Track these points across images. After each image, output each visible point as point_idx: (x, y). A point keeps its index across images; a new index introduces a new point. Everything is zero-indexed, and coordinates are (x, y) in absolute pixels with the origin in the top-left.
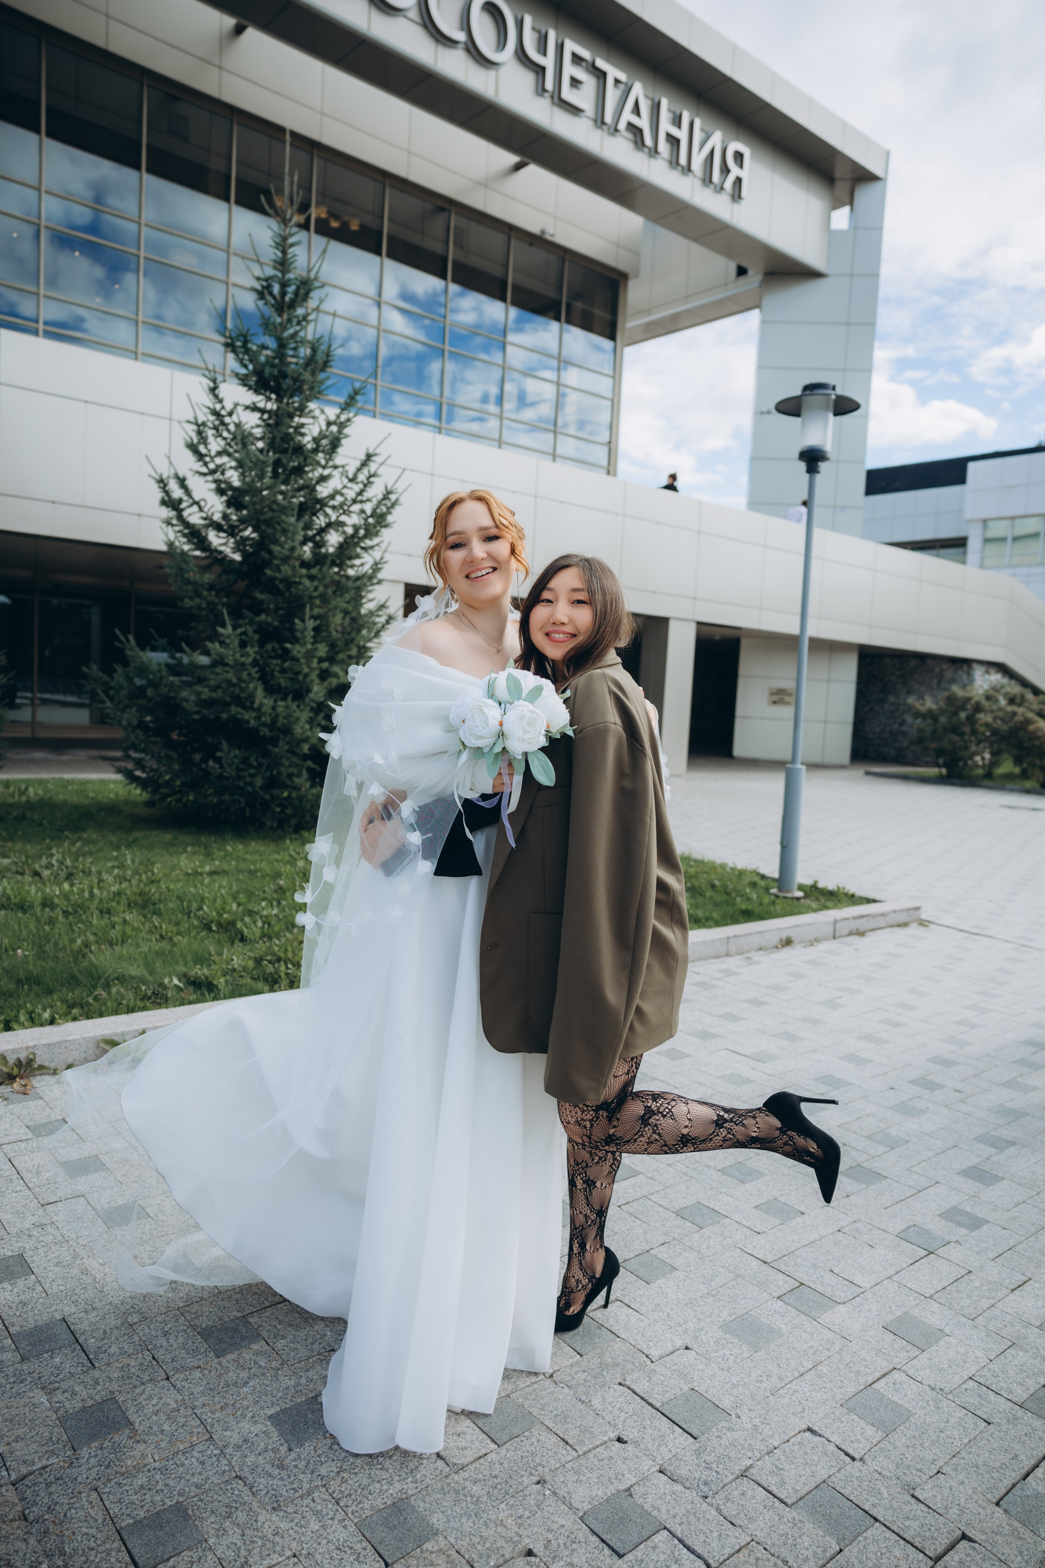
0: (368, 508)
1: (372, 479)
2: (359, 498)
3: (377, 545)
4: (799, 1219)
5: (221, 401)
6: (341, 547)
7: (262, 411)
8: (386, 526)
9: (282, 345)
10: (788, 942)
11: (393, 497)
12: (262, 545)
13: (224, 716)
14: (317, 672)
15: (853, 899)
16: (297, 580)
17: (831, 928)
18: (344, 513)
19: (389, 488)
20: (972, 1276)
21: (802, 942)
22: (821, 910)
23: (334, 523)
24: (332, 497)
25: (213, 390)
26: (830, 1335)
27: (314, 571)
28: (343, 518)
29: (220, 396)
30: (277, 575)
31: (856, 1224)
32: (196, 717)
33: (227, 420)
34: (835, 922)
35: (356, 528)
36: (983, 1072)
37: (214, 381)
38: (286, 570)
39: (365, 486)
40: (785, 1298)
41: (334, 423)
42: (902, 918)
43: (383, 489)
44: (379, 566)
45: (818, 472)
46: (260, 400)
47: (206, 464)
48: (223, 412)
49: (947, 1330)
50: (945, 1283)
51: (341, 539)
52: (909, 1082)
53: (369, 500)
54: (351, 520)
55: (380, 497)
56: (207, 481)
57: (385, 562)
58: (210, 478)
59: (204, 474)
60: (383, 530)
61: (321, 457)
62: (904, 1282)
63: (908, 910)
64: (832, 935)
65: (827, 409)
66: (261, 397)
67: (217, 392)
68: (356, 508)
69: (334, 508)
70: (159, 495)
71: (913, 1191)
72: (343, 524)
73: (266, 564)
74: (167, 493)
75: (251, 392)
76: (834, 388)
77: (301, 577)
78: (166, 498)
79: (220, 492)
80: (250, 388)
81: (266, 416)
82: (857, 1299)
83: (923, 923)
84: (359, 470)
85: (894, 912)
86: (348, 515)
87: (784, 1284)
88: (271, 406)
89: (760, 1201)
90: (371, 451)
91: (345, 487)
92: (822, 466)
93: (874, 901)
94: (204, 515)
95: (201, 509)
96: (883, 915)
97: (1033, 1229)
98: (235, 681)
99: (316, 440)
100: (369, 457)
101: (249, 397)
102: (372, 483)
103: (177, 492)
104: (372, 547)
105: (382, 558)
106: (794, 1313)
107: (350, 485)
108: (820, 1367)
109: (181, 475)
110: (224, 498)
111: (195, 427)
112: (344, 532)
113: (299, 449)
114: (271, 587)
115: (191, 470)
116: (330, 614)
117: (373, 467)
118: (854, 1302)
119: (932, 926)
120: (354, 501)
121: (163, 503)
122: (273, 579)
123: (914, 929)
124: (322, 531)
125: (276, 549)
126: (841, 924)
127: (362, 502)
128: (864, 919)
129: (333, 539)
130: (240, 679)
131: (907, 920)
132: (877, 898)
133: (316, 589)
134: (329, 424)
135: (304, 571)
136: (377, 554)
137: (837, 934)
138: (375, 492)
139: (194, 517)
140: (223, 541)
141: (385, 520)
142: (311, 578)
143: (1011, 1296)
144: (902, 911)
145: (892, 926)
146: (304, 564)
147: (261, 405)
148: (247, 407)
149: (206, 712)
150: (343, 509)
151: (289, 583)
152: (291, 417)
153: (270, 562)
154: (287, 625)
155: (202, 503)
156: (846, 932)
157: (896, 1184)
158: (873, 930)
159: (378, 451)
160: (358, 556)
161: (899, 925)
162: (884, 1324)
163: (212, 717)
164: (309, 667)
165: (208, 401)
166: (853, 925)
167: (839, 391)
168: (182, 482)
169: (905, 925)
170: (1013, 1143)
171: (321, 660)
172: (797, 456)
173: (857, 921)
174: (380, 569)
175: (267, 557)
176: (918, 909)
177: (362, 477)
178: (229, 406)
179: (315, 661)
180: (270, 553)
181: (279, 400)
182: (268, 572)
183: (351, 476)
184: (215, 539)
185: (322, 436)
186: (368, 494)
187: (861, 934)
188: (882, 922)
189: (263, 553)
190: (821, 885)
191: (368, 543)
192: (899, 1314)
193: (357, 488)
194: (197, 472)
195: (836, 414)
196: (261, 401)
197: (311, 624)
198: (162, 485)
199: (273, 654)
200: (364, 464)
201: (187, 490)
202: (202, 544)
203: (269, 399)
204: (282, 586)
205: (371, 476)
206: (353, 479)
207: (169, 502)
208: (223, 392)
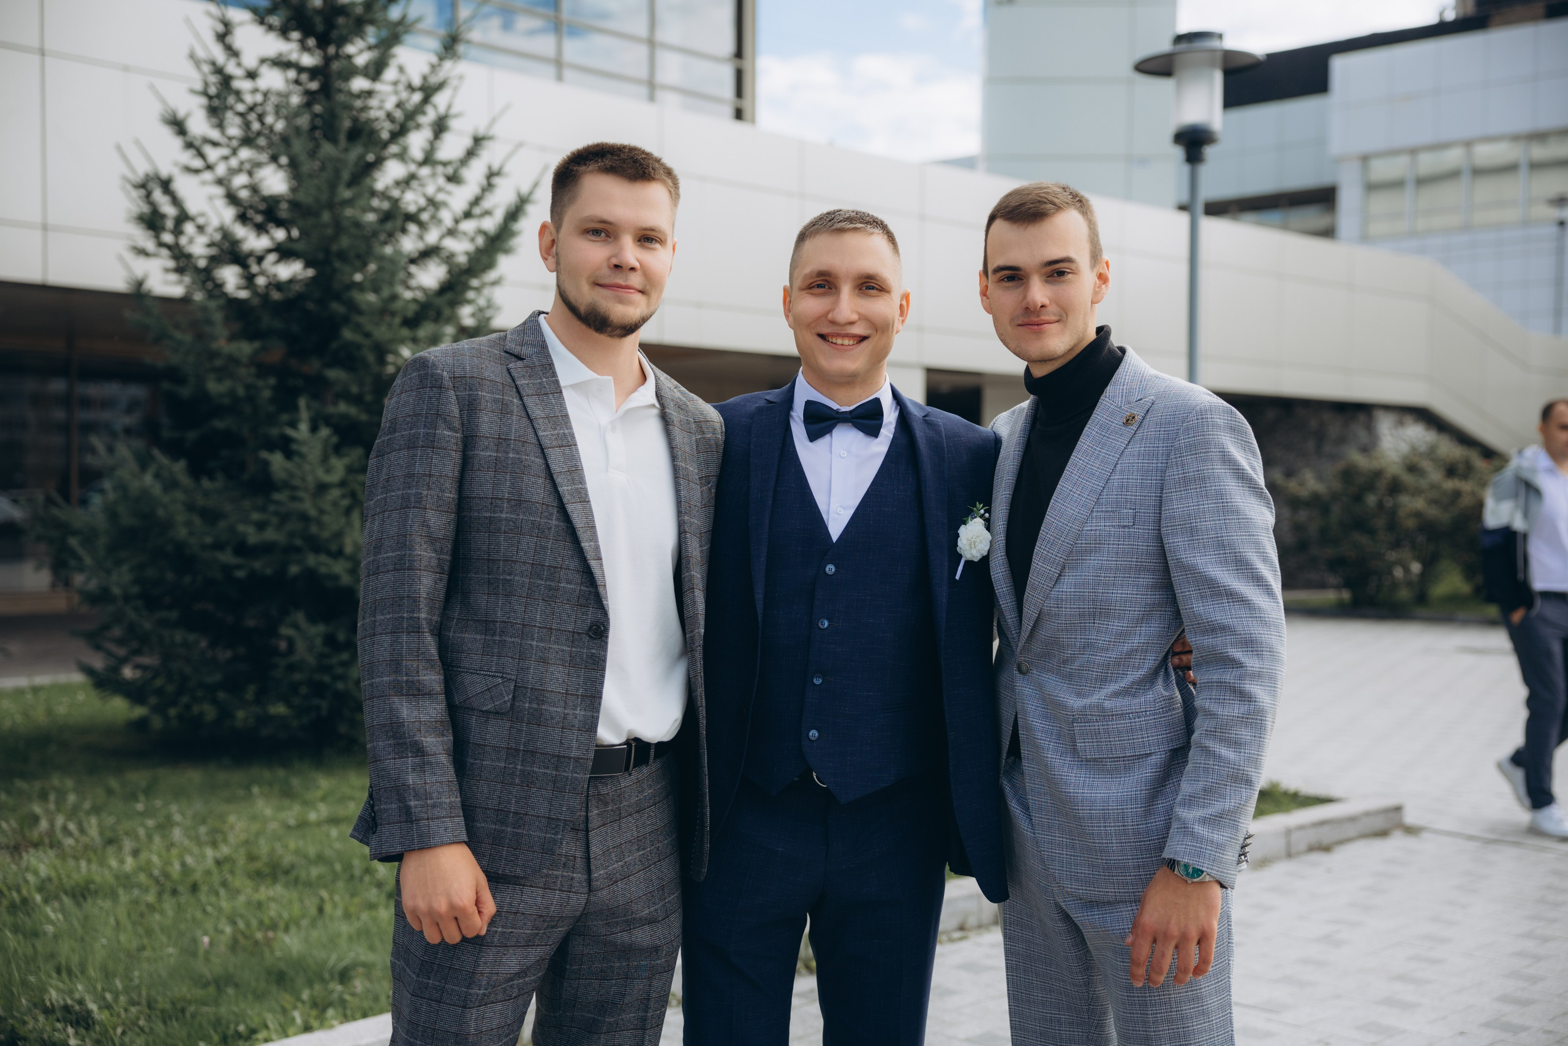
2: (477, 211)
3: (492, 280)
5: (232, 52)
7: (300, 69)
13: (294, 569)
17: (1283, 842)
25: (223, 36)
32: (240, 574)
33: (242, 84)
34: (1288, 832)
37: (224, 20)
42: (1379, 823)
45: (1203, 161)
46: (288, 48)
47: (201, 155)
48: (231, 68)
53: (487, 213)
54: (460, 248)
56: (204, 183)
58: (208, 176)
59: (197, 171)
63: (1385, 810)
64: (1285, 852)
66: (291, 45)
67: (228, 39)
68: (468, 226)
70: (138, 208)
72: (448, 252)
76: (1220, 36)
80: (271, 28)
81: (303, 77)
83: (1411, 831)
84: (462, 162)
85: (1361, 814)
88: (308, 60)
90: (481, 132)
92: (1209, 151)
93: (1328, 801)
94: (208, 240)
95: (200, 229)
96: (1343, 819)
98: (313, 512)
100: (478, 141)
101: (273, 45)
103: (168, 209)
107: (451, 187)
109: (164, 173)
111: (204, 101)
112: (452, 264)
114: (349, 359)
115: (176, 164)
119: (1423, 835)
120: (468, 215)
121: (145, 221)
123: (1396, 843)
124: (409, 263)
126: (1297, 834)
127: (479, 216)
128: (1325, 827)
129: (430, 276)
130: (322, 512)
131: (1385, 826)
132: (1331, 796)
137: (1292, 851)
138: (501, 200)
139: (199, 247)
141: (505, 241)
145: (1365, 837)
147: (294, 57)
148: (273, 62)
149: (257, 565)
152: (348, 76)
156: (1303, 846)
158: (1342, 843)
159: (491, 133)
161: (1375, 835)
163: (268, 571)
165: (218, 54)
166: (1312, 836)
168: (166, 185)
169: (1384, 834)
172: (1169, 138)
173: (1315, 830)
176: (1398, 808)
177: (474, 173)
178: (250, 61)
181: (322, 49)
182: (347, 334)
186: (486, 204)
187: (1326, 849)
188: (1351, 830)
191: (482, 279)
194: (188, 168)
195: (1226, 73)
196: (292, 50)
198: (143, 192)
200: (471, 153)
201: (176, 201)
202: (216, 289)
203: (304, 48)
204: (371, 358)
205: (492, 175)
206: (454, 179)
207: (152, 221)
208: (238, 40)
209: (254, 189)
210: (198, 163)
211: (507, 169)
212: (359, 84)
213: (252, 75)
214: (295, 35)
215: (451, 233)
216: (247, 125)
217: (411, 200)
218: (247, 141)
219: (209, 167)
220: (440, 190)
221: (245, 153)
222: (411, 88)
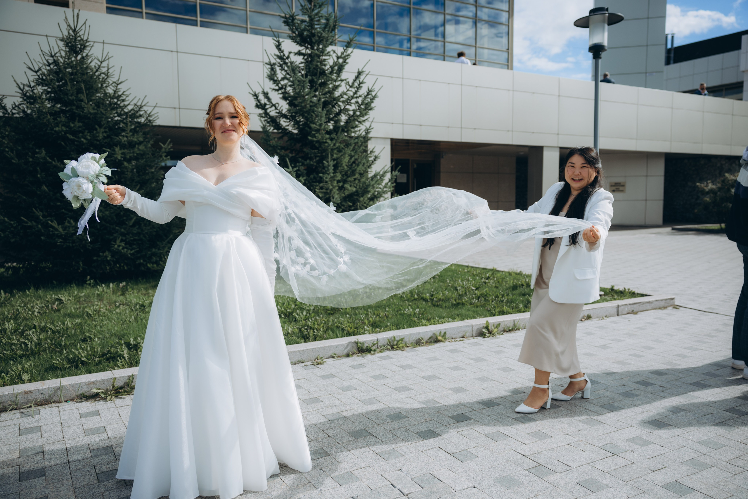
0: (360, 100)
1: (361, 85)
2: (355, 96)
3: (367, 119)
4: (549, 439)
5: (283, 52)
6: (347, 122)
7: (304, 55)
8: (371, 109)
9: (311, 19)
10: (589, 317)
11: (373, 94)
12: (306, 125)
14: (337, 188)
15: (633, 295)
16: (324, 141)
17: (615, 310)
18: (348, 104)
19: (370, 89)
20: (634, 465)
21: (597, 318)
22: (611, 300)
23: (343, 109)
24: (341, 96)
25: (278, 46)
26: (548, 485)
27: (334, 136)
28: (348, 107)
29: (282, 49)
30: (315, 139)
31: (579, 442)
33: (287, 61)
34: (618, 306)
35: (354, 111)
36: (681, 378)
37: (278, 41)
38: (319, 136)
39: (358, 89)
40: (530, 470)
41: (340, 57)
42: (662, 304)
43: (367, 90)
44: (369, 131)
45: (601, 58)
47: (277, 85)
48: (285, 58)
49: (610, 486)
50: (617, 467)
51: (347, 118)
52: (635, 382)
53: (360, 96)
54: (352, 107)
55: (366, 94)
56: (278, 94)
57: (372, 128)
58: (279, 92)
59: (277, 90)
60: (369, 111)
61: (334, 76)
62: (595, 466)
63: (666, 300)
64: (616, 313)
65: (604, 22)
66: (303, 48)
67: (280, 47)
68: (353, 101)
69: (343, 102)
70: (254, 102)
71: (616, 429)
72: (348, 110)
73: (309, 134)
74: (259, 101)
75: (298, 45)
76: (607, 10)
77: (326, 139)
78: (259, 104)
79: (285, 98)
80: (297, 43)
81: (306, 57)
82: (568, 472)
83: (676, 307)
84: (355, 81)
85: (656, 301)
86: (351, 105)
87: (531, 464)
88: (309, 52)
89: (531, 431)
90: (360, 70)
91: (348, 90)
93: (646, 295)
94: (278, 111)
95: (276, 109)
96: (649, 302)
97: (678, 447)
99: (332, 67)
100: (359, 73)
101: (296, 48)
102: (362, 87)
103: (263, 100)
104: (364, 121)
105: (370, 127)
106: (532, 475)
107: (350, 89)
108: (538, 497)
109: (265, 91)
110: (288, 101)
111: (269, 66)
112: (349, 114)
113: (323, 73)
114: (312, 145)
115: (270, 88)
116: (342, 157)
117: (362, 78)
118: (565, 473)
119: (681, 308)
120: (353, 97)
121: (257, 106)
122: (312, 141)
123: (670, 310)
124: (338, 114)
125: (313, 126)
126: (622, 307)
127: (356, 97)
128: (637, 305)
129: (344, 118)
131: (666, 305)
132: (648, 294)
133: (334, 145)
134: (338, 58)
135: (328, 136)
136: (367, 124)
137: (619, 314)
138: (363, 91)
139: (273, 113)
140: (287, 124)
141: (370, 106)
142: (332, 139)
143: (652, 474)
144: (662, 300)
145: (655, 309)
146: (329, 132)
147: (304, 51)
148: (296, 54)
150: (348, 102)
151: (320, 143)
152: (318, 56)
153: (311, 132)
154: (321, 165)
155: (277, 105)
156: (625, 312)
157: (608, 426)
158: (643, 311)
159: (364, 70)
160: (356, 126)
161: (660, 308)
162: (578, 482)
164: (332, 185)
166: (630, 308)
167: (610, 11)
168: (266, 95)
169: (665, 308)
170: (685, 410)
171: (338, 182)
172: (588, 50)
173: (632, 306)
174: (370, 132)
175: (309, 130)
176: (673, 299)
177: (356, 84)
178: (286, 54)
179: (336, 182)
180: (310, 128)
181: (312, 48)
182: (310, 138)
183: (351, 84)
184: (283, 122)
185: (335, 64)
186: (359, 93)
187: (633, 312)
188: (649, 306)
189: (306, 128)
190: (616, 288)
191: (362, 119)
192: (587, 478)
193: (354, 90)
194: (274, 89)
195: (609, 25)
196: (302, 50)
197: (332, 163)
198: (255, 97)
199: (314, 180)
200: (357, 77)
201: (269, 99)
202: (278, 126)
203: (307, 48)
204: (317, 145)
205: (360, 83)
206: (352, 86)
207: (260, 106)
208: (283, 47)
214: (304, 45)
217: (336, 94)
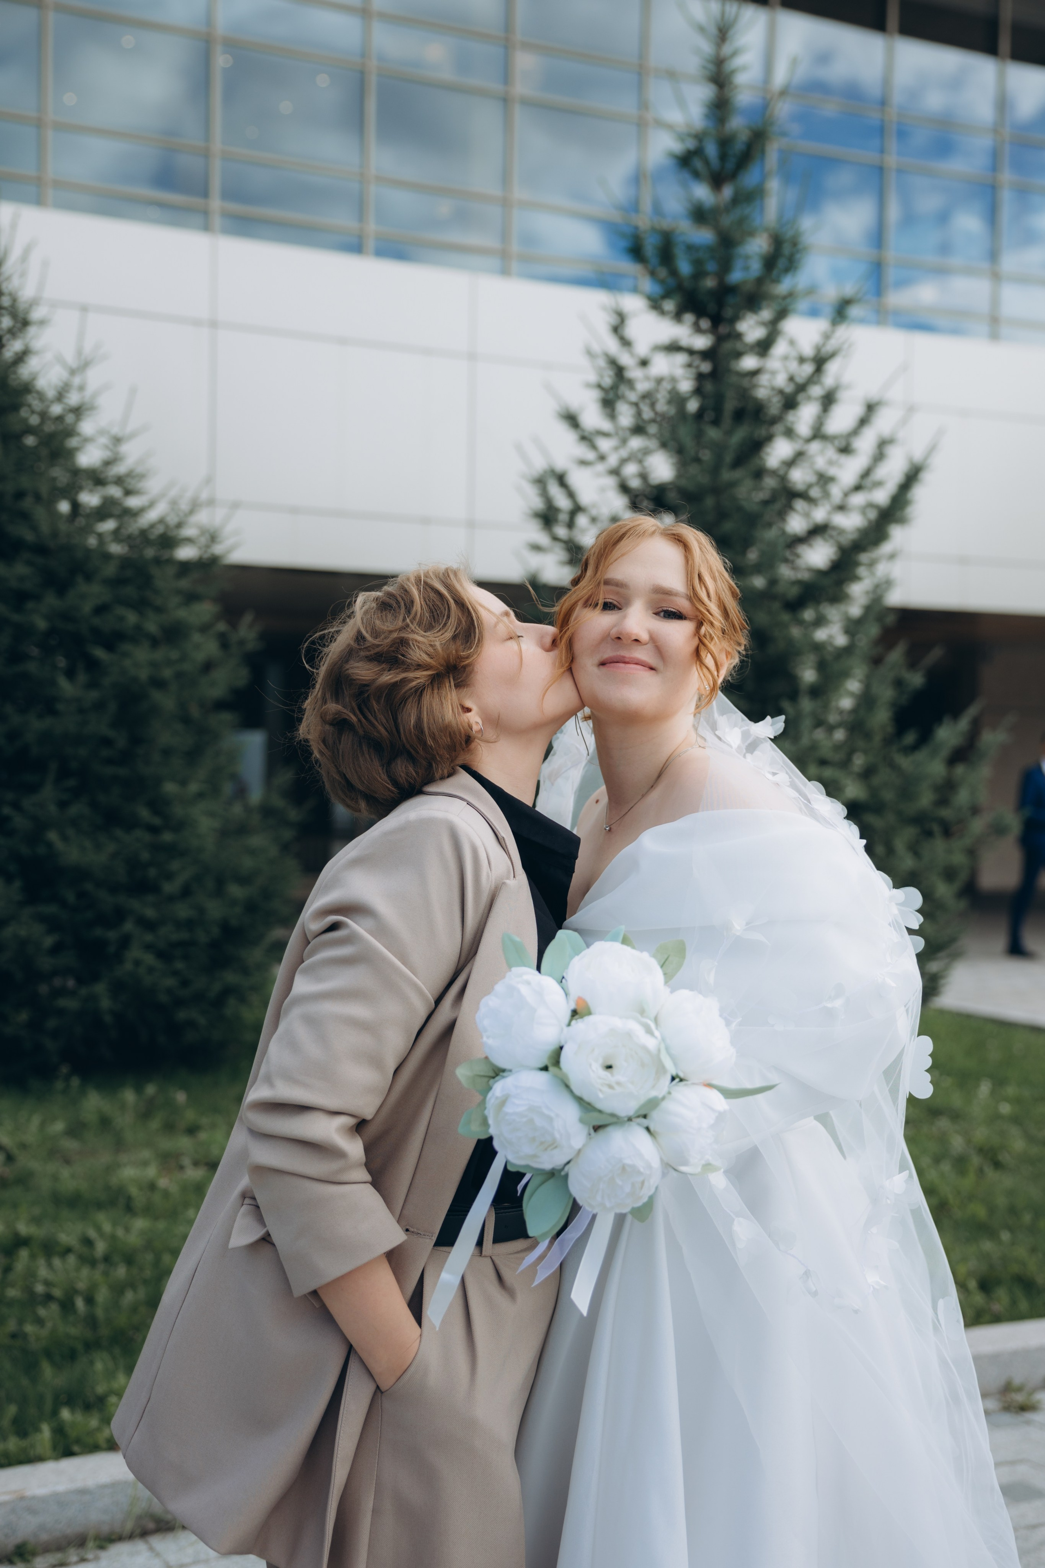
0: (881, 497)
1: (883, 448)
2: (867, 483)
3: (884, 555)
5: (626, 343)
6: (831, 566)
7: (691, 352)
8: (900, 522)
19: (914, 461)
23: (819, 526)
24: (816, 484)
28: (836, 518)
29: (629, 338)
33: (635, 373)
37: (620, 313)
41: (810, 359)
43: (906, 464)
46: (681, 332)
47: (594, 447)
48: (626, 359)
51: (832, 553)
53: (879, 484)
54: (849, 520)
55: (901, 477)
56: (597, 475)
58: (601, 467)
59: (591, 464)
66: (685, 328)
67: (622, 330)
68: (858, 499)
70: (536, 505)
72: (834, 528)
78: (544, 509)
79: (629, 493)
80: (663, 313)
81: (695, 360)
84: (854, 432)
86: (845, 512)
88: (702, 342)
90: (875, 397)
95: (593, 521)
100: (871, 408)
101: (667, 330)
103: (562, 502)
105: (888, 576)
107: (842, 459)
109: (560, 469)
111: (598, 394)
112: (838, 542)
117: (883, 424)
120: (858, 488)
121: (535, 516)
129: (819, 554)
136: (881, 571)
138: (892, 469)
141: (901, 512)
147: (687, 340)
148: (666, 348)
150: (832, 501)
152: (739, 355)
159: (885, 398)
160: (857, 579)
165: (612, 345)
168: (561, 479)
174: (884, 592)
177: (865, 444)
178: (642, 348)
181: (714, 329)
183: (840, 444)
186: (878, 474)
191: (872, 554)
194: (582, 460)
198: (539, 487)
200: (863, 422)
201: (570, 493)
203: (698, 329)
205: (884, 443)
206: (846, 450)
207: (548, 516)
208: (632, 330)
209: (644, 476)
210: (590, 455)
211: (901, 435)
212: (749, 362)
213: (644, 363)
214: (689, 318)
215: (841, 508)
216: (639, 414)
217: (799, 477)
218: (639, 429)
219: (602, 458)
220: (831, 463)
221: (636, 443)
222: (802, 360)
